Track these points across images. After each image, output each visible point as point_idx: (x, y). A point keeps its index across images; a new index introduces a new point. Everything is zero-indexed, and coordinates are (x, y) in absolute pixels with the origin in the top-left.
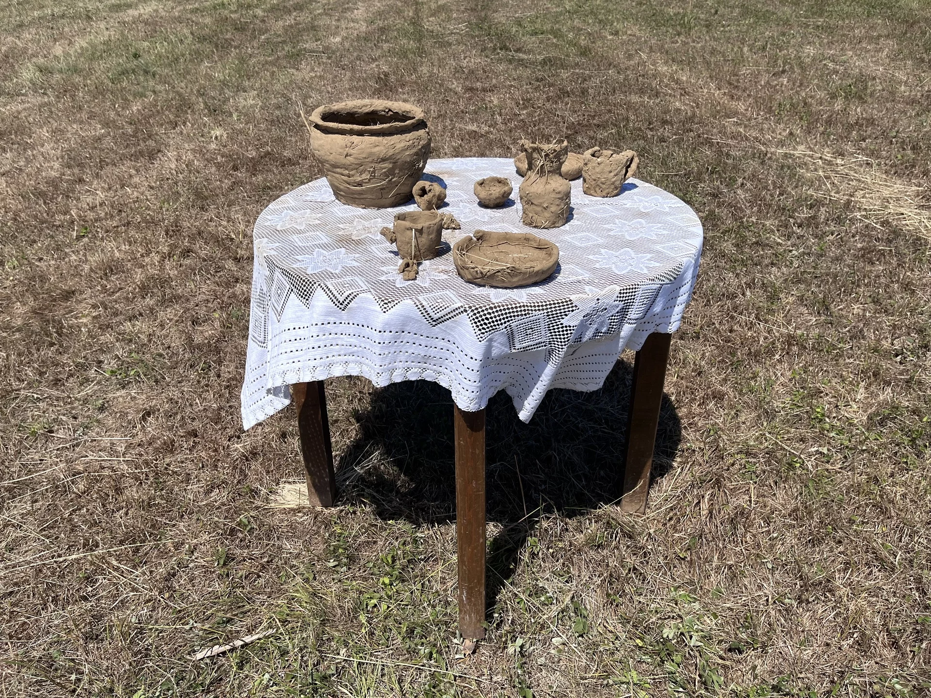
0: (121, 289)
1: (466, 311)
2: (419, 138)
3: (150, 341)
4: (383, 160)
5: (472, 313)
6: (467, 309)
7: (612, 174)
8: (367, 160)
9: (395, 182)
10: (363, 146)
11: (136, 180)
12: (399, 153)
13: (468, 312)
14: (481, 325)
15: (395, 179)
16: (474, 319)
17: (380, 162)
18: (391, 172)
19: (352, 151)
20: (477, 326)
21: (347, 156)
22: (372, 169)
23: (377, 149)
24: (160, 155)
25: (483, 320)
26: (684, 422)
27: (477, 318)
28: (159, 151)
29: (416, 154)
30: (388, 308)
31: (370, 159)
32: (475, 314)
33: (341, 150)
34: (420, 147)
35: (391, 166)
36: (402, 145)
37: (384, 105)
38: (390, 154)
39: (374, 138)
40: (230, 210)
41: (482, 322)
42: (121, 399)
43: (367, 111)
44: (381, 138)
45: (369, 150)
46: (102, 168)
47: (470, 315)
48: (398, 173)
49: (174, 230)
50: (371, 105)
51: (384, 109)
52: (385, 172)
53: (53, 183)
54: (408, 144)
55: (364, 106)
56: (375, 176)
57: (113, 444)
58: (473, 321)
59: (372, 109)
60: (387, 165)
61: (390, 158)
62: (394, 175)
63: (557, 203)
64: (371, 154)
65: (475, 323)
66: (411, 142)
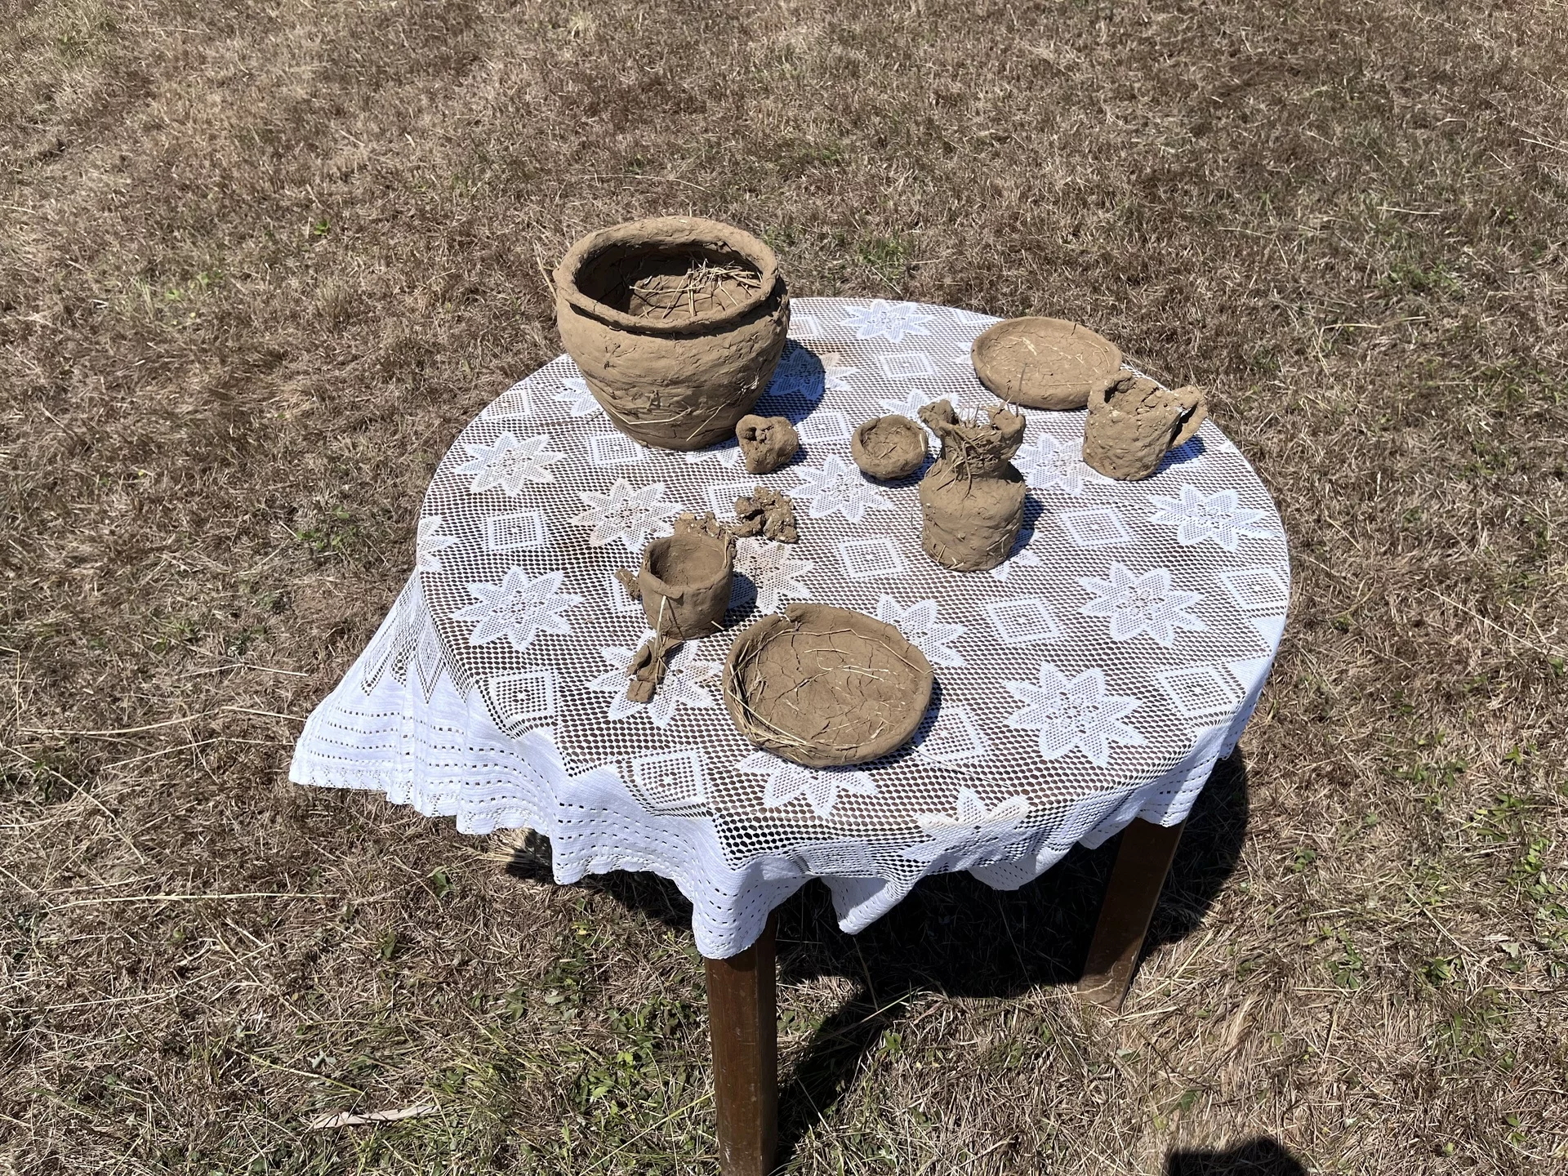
0: (355, 358)
1: (711, 814)
2: (754, 340)
3: (375, 479)
4: (675, 382)
5: (721, 821)
6: (714, 811)
7: (1139, 444)
8: (642, 380)
9: (697, 416)
10: (636, 355)
11: (426, 120)
12: (705, 371)
13: (715, 817)
14: (736, 845)
15: (698, 412)
16: (723, 831)
17: (667, 385)
18: (689, 402)
19: (614, 360)
20: (729, 845)
21: (607, 365)
22: (652, 396)
23: (662, 363)
24: (475, 67)
25: (740, 836)
26: (1256, 823)
27: (730, 830)
28: (475, 58)
29: (744, 369)
30: (577, 770)
31: (649, 379)
32: (726, 823)
33: (597, 354)
34: (753, 355)
35: (689, 392)
36: (714, 355)
37: (716, 233)
38: (689, 373)
39: (658, 340)
40: (565, 204)
41: (738, 841)
42: (309, 591)
43: (683, 240)
44: (671, 343)
45: (646, 364)
46: (378, 86)
47: (717, 822)
48: (706, 403)
49: (464, 240)
50: (691, 231)
51: (715, 240)
52: (677, 402)
53: (297, 112)
54: (726, 353)
55: (677, 231)
56: (659, 406)
57: (277, 681)
58: (722, 834)
59: (692, 237)
60: (682, 391)
61: (687, 380)
62: (697, 406)
63: (986, 534)
64: (650, 371)
65: (726, 838)
66: (734, 348)
